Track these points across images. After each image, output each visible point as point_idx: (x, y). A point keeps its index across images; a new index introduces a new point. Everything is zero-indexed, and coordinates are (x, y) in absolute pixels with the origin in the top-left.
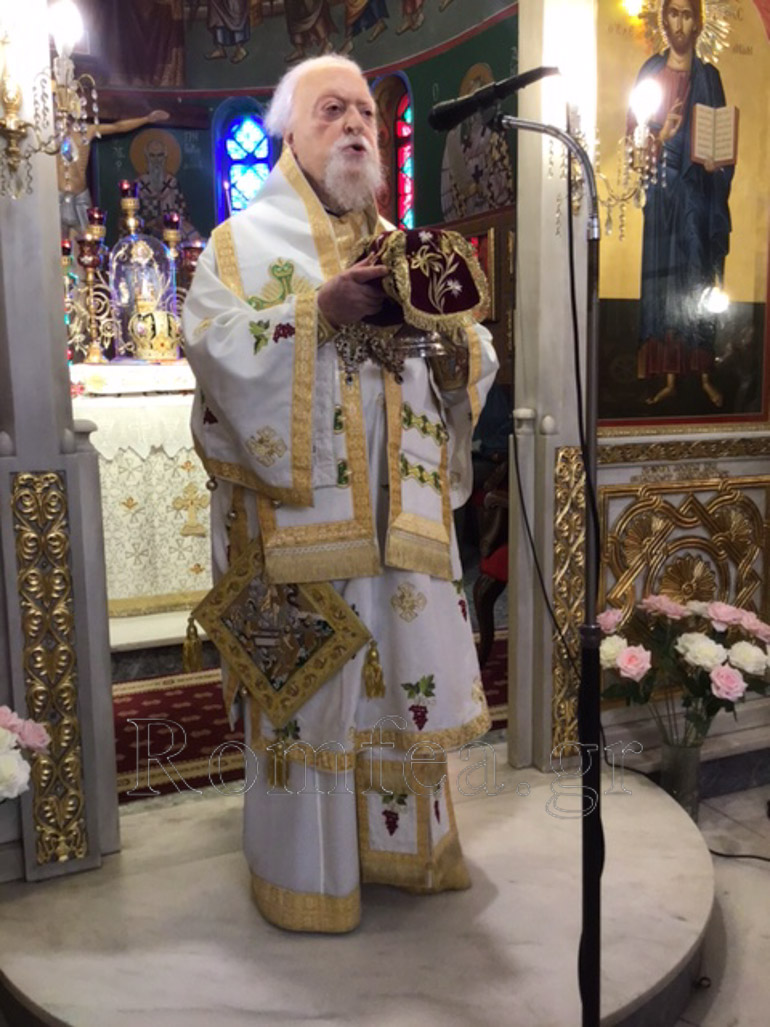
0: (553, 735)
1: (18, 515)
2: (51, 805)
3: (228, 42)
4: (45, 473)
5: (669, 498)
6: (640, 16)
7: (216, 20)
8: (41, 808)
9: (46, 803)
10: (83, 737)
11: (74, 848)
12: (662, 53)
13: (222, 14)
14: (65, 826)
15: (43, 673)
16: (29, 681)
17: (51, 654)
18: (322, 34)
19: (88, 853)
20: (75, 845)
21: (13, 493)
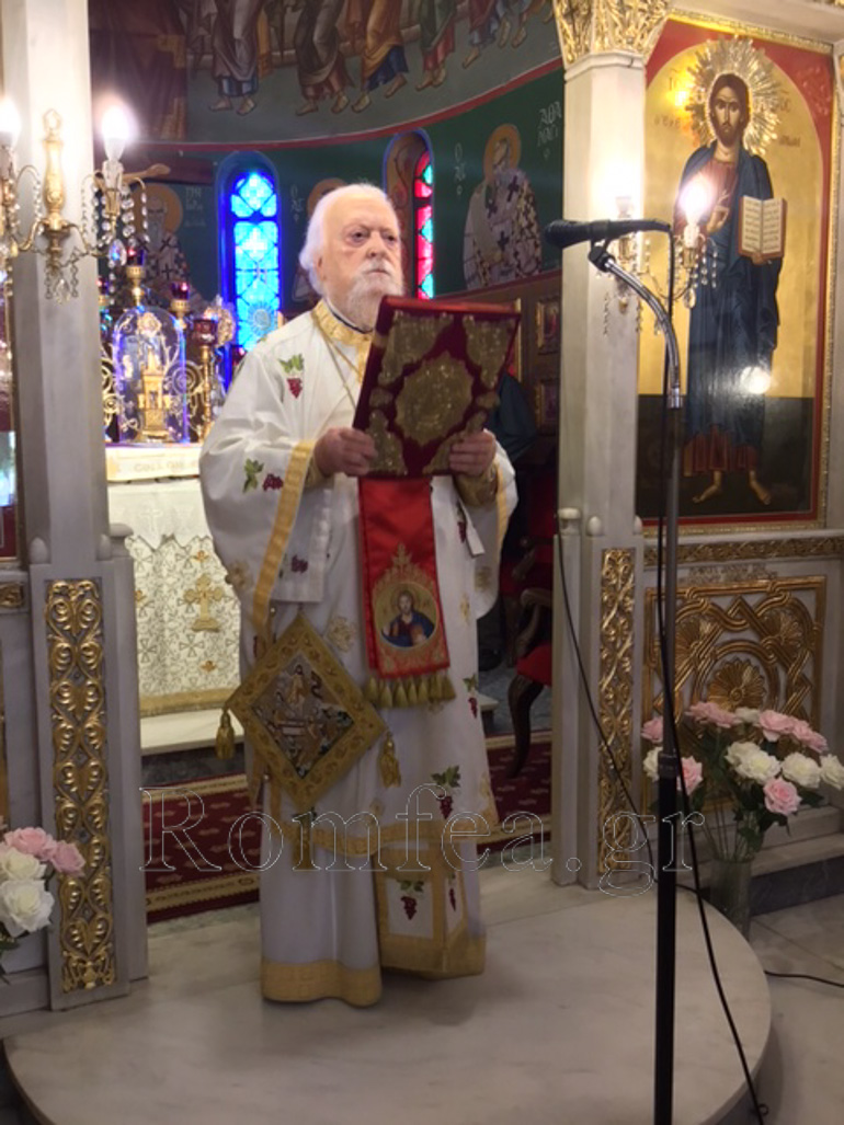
0: (599, 849)
1: (52, 624)
2: (79, 929)
3: (235, 93)
4: (81, 580)
5: (717, 601)
6: (687, 109)
7: (221, 70)
8: (68, 932)
9: (74, 927)
10: (114, 856)
11: (102, 975)
12: (709, 146)
13: (228, 62)
14: (93, 951)
15: (74, 790)
16: (58, 798)
17: (81, 768)
18: (337, 87)
19: (116, 979)
20: (102, 971)
21: (47, 601)
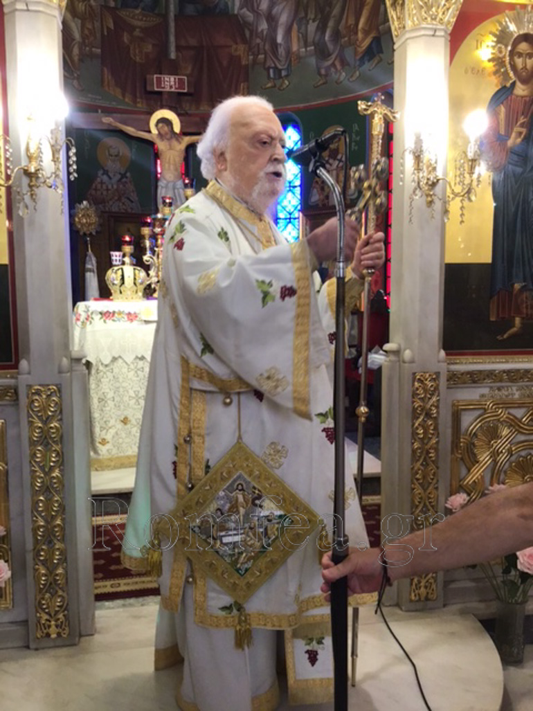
0: (411, 584)
1: (31, 412)
2: (46, 601)
3: (277, 77)
4: (48, 385)
5: (512, 411)
6: (490, 61)
7: (269, 63)
8: (40, 602)
9: (43, 599)
10: (68, 556)
11: (61, 630)
12: (508, 85)
14: (55, 615)
15: (43, 514)
16: (35, 518)
17: (49, 502)
18: (339, 67)
19: (69, 634)
20: (61, 628)
21: (28, 397)
